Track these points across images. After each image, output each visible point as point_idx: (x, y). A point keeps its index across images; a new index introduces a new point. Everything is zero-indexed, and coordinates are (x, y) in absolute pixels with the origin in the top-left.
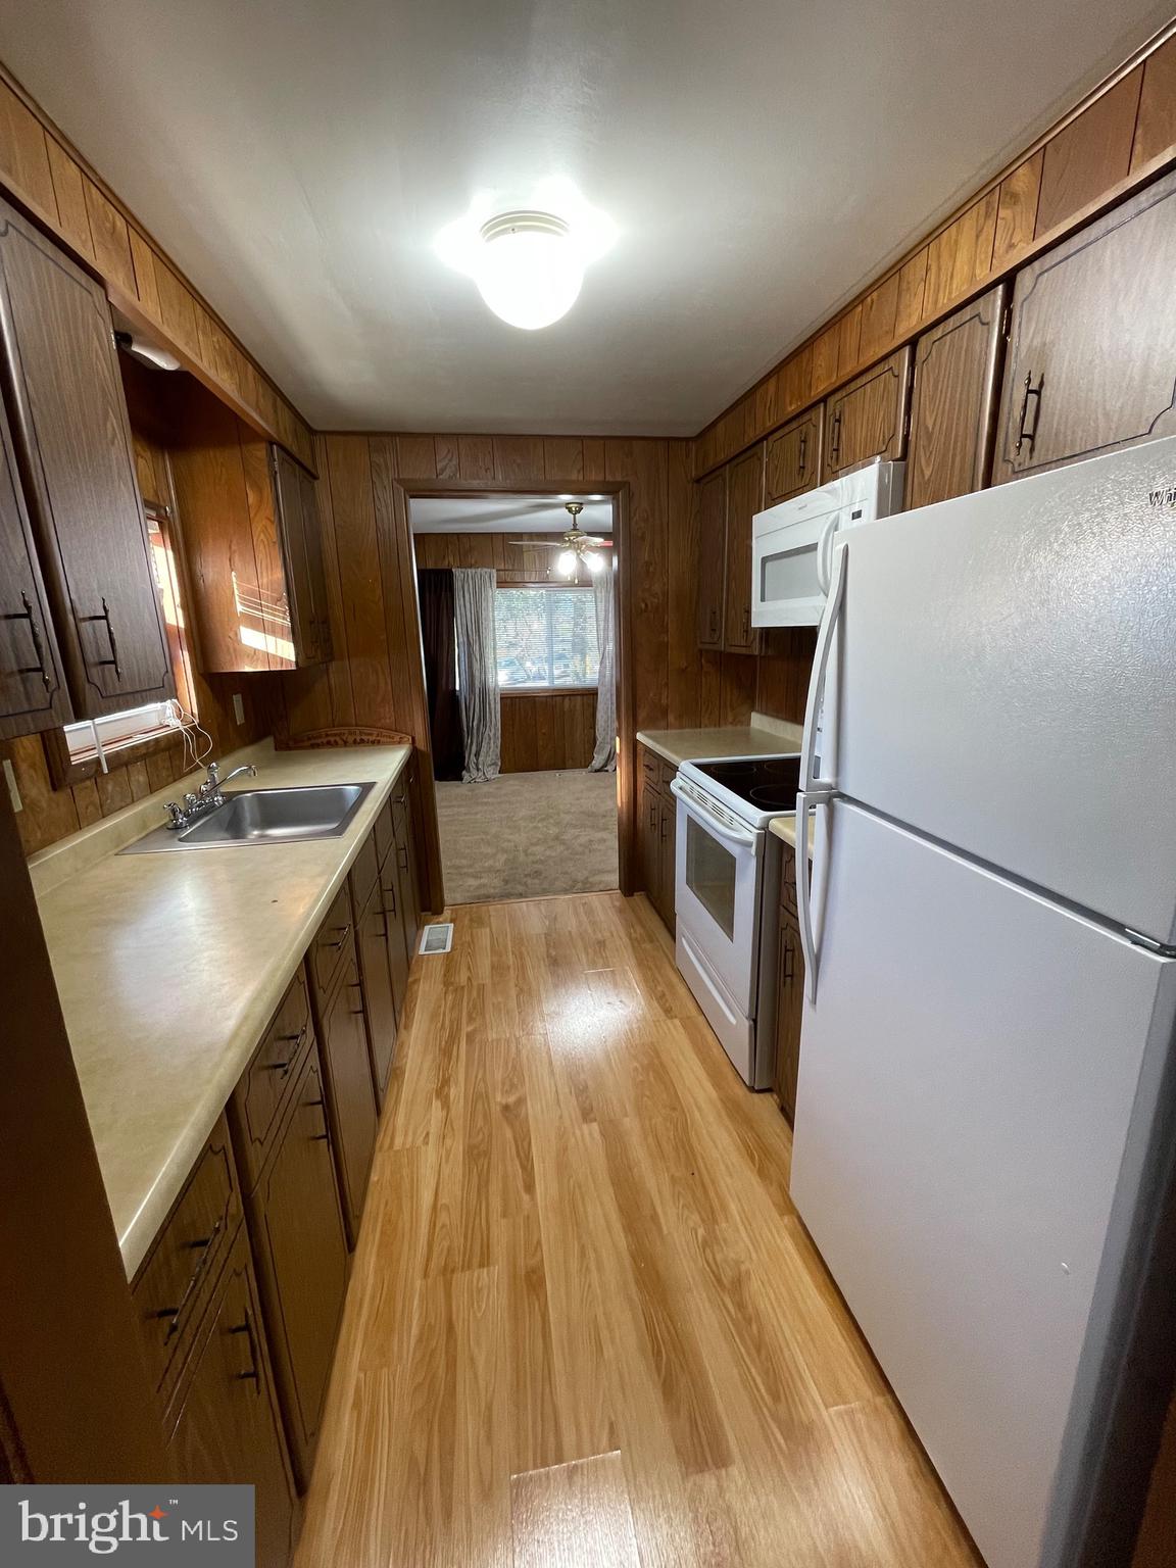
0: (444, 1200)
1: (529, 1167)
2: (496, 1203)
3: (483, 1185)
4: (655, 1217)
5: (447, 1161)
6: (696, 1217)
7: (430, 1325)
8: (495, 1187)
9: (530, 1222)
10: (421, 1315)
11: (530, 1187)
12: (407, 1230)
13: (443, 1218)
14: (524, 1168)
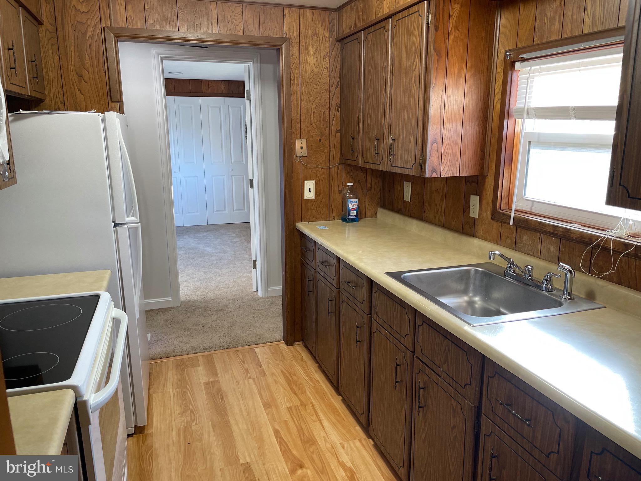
0: (318, 424)
1: (278, 439)
2: (291, 424)
3: (300, 430)
4: (214, 426)
5: (324, 437)
6: (194, 428)
7: (303, 394)
8: (294, 430)
9: (273, 420)
10: (308, 395)
11: (276, 432)
12: (328, 414)
13: (314, 418)
14: (281, 438)
